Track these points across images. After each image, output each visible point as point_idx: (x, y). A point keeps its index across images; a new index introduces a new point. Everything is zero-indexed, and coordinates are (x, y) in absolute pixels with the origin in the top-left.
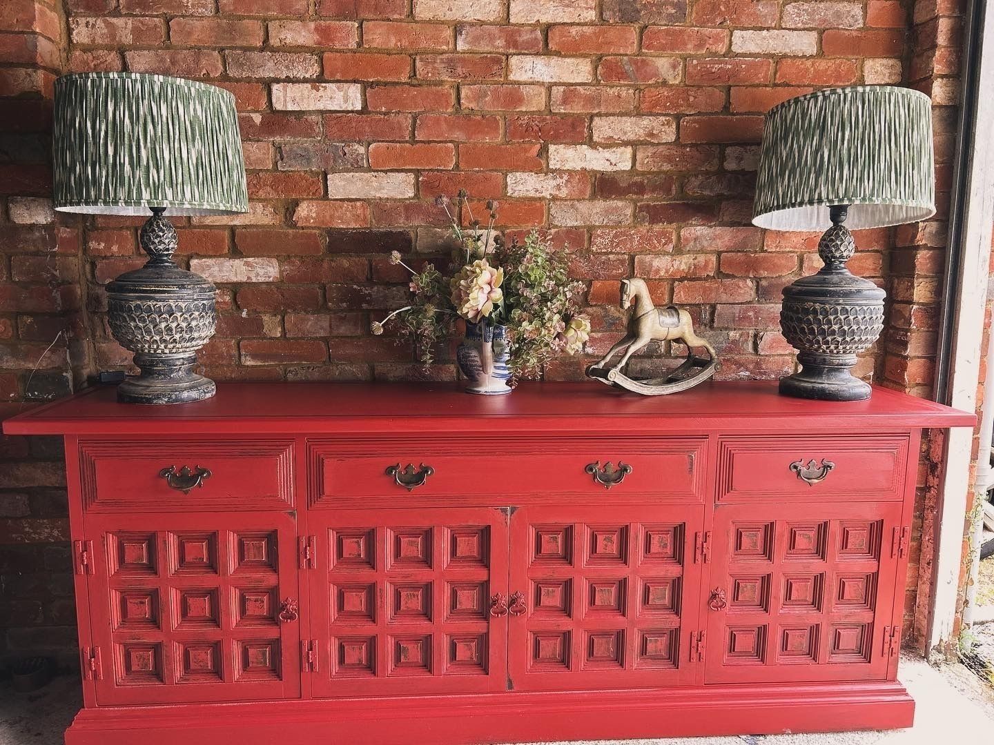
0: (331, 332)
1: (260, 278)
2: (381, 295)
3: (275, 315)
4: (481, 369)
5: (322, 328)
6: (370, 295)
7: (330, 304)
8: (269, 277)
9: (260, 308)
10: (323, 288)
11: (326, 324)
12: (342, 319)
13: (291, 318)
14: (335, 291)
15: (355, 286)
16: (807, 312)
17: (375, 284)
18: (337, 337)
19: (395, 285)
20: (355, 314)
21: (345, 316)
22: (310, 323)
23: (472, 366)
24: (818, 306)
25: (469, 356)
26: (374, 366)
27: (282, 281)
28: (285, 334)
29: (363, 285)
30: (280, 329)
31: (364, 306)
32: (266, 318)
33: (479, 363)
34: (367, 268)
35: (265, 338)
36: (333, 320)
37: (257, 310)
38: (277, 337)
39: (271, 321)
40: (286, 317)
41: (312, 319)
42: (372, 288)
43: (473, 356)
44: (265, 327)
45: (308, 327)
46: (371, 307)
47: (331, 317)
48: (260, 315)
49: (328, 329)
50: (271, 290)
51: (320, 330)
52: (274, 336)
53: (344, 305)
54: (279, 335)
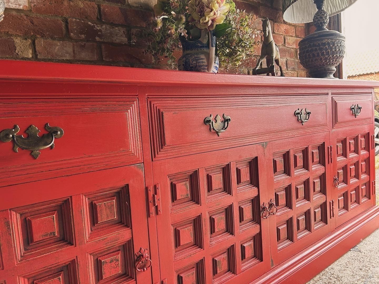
0: (74, 57)
1: (11, 5)
2: (108, 32)
3: (26, 39)
4: (206, 68)
5: (67, 52)
6: (100, 31)
7: (72, 34)
8: (20, 5)
9: (11, 31)
10: (67, 22)
11: (70, 50)
12: (83, 47)
13: (40, 43)
14: (75, 24)
15: (90, 23)
17: (104, 23)
18: (79, 61)
19: (117, 25)
20: (91, 43)
21: (85, 44)
22: (57, 47)
23: (200, 66)
25: (198, 60)
27: (31, 11)
28: (36, 56)
29: (95, 23)
30: (31, 51)
31: (97, 38)
32: (17, 41)
33: (206, 64)
34: (97, 10)
35: (17, 58)
36: (75, 47)
37: (9, 33)
38: (29, 57)
39: (22, 44)
40: (36, 41)
41: (59, 44)
42: (102, 26)
43: (202, 59)
44: (17, 49)
45: (56, 51)
46: (102, 40)
47: (73, 44)
48: (11, 37)
49: (72, 54)
50: (21, 17)
51: (66, 54)
52: (26, 56)
53: (83, 36)
54: (31, 56)
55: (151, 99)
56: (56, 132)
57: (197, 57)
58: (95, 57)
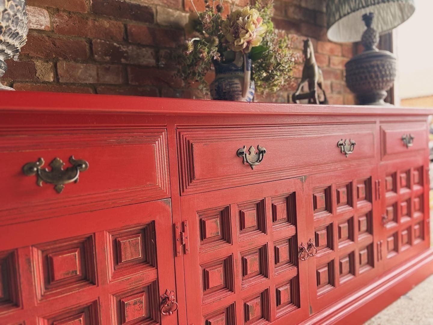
0: (98, 80)
1: (32, 25)
2: (135, 53)
3: (47, 62)
4: (241, 93)
5: (90, 76)
6: (126, 52)
7: (96, 56)
8: (41, 25)
9: (33, 54)
10: (91, 43)
11: (94, 73)
12: (107, 70)
13: (63, 65)
14: (99, 46)
15: (115, 44)
16: (373, 67)
17: (130, 44)
18: (103, 84)
19: (144, 46)
20: (117, 66)
21: (110, 67)
22: (80, 71)
23: (234, 91)
24: (379, 62)
25: (232, 84)
27: (53, 31)
28: (58, 79)
29: (121, 44)
30: (52, 75)
31: (123, 60)
32: (38, 64)
33: (240, 89)
34: (123, 30)
35: (38, 82)
36: (99, 70)
37: (30, 55)
38: (50, 81)
39: (44, 67)
40: (58, 64)
41: (82, 67)
42: (128, 47)
43: (236, 84)
44: (38, 72)
45: (79, 74)
46: (128, 62)
47: (97, 67)
48: (32, 60)
49: (96, 77)
50: (43, 38)
51: (89, 78)
52: (47, 80)
53: (108, 58)
54: (52, 80)
55: (180, 130)
56: (80, 165)
57: (230, 82)
58: (121, 80)
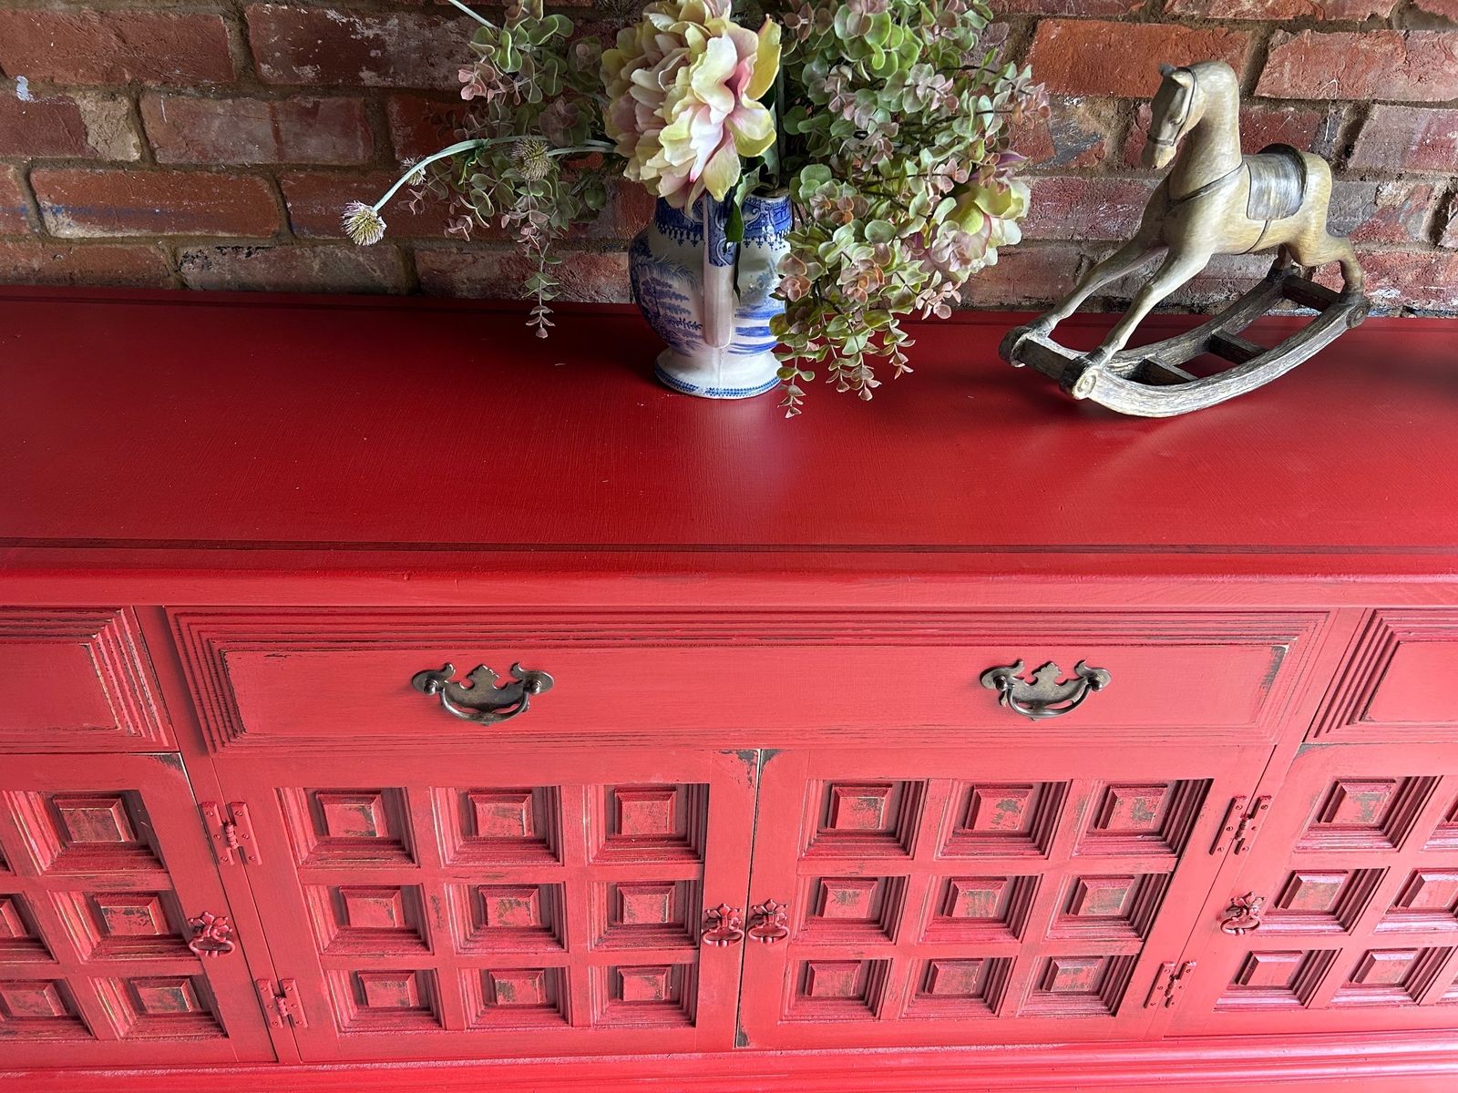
0: (280, 154)
2: (413, 43)
3: (113, 97)
5: (253, 141)
6: (378, 42)
7: (265, 67)
9: (64, 76)
10: (241, 21)
11: (264, 129)
12: (308, 116)
13: (158, 107)
14: (273, 26)
15: (332, 14)
17: (392, 7)
18: (301, 168)
20: (342, 101)
21: (316, 105)
22: (217, 123)
25: (662, 294)
26: (413, 250)
28: (152, 152)
29: (356, 11)
30: (134, 139)
31: (368, 76)
32: (87, 104)
33: (694, 318)
35: (98, 163)
36: (281, 117)
37: (56, 81)
38: (132, 161)
39: (105, 114)
40: (143, 105)
41: (221, 111)
42: (383, 22)
43: (678, 297)
44: (91, 132)
45: (213, 135)
46: (388, 82)
47: (273, 108)
48: (68, 94)
49: (271, 142)
50: (84, 19)
51: (249, 146)
52: (119, 158)
53: (308, 72)
54: (135, 156)
57: (659, 283)
58: (360, 152)
